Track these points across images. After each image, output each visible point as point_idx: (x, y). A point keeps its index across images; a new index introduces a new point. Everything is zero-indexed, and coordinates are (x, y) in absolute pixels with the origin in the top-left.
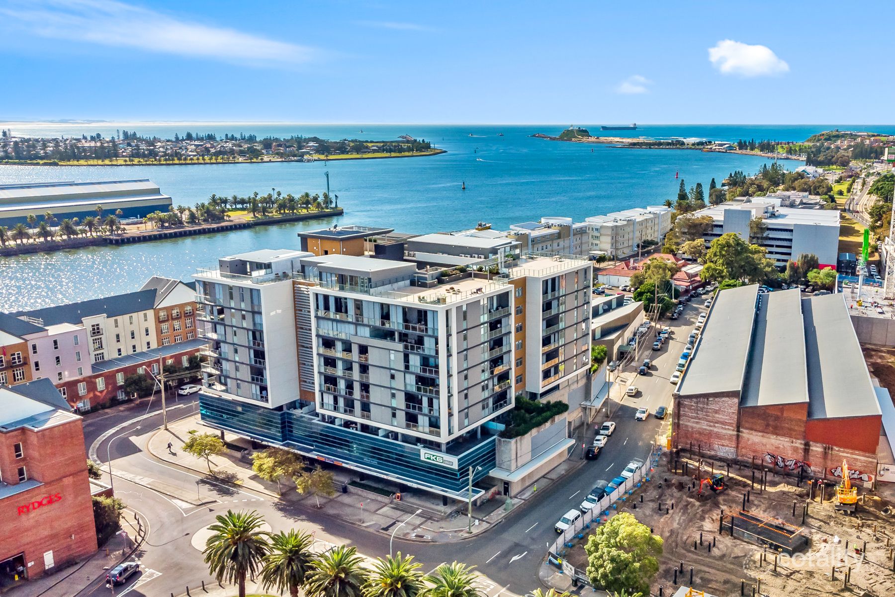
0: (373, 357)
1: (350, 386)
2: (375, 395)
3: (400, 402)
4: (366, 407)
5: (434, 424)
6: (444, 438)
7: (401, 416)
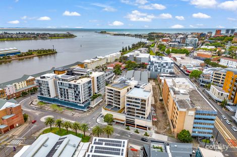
0: (69, 91)
1: (65, 95)
2: (69, 96)
3: (74, 97)
4: (68, 98)
5: (80, 100)
6: (81, 102)
7: (74, 99)
